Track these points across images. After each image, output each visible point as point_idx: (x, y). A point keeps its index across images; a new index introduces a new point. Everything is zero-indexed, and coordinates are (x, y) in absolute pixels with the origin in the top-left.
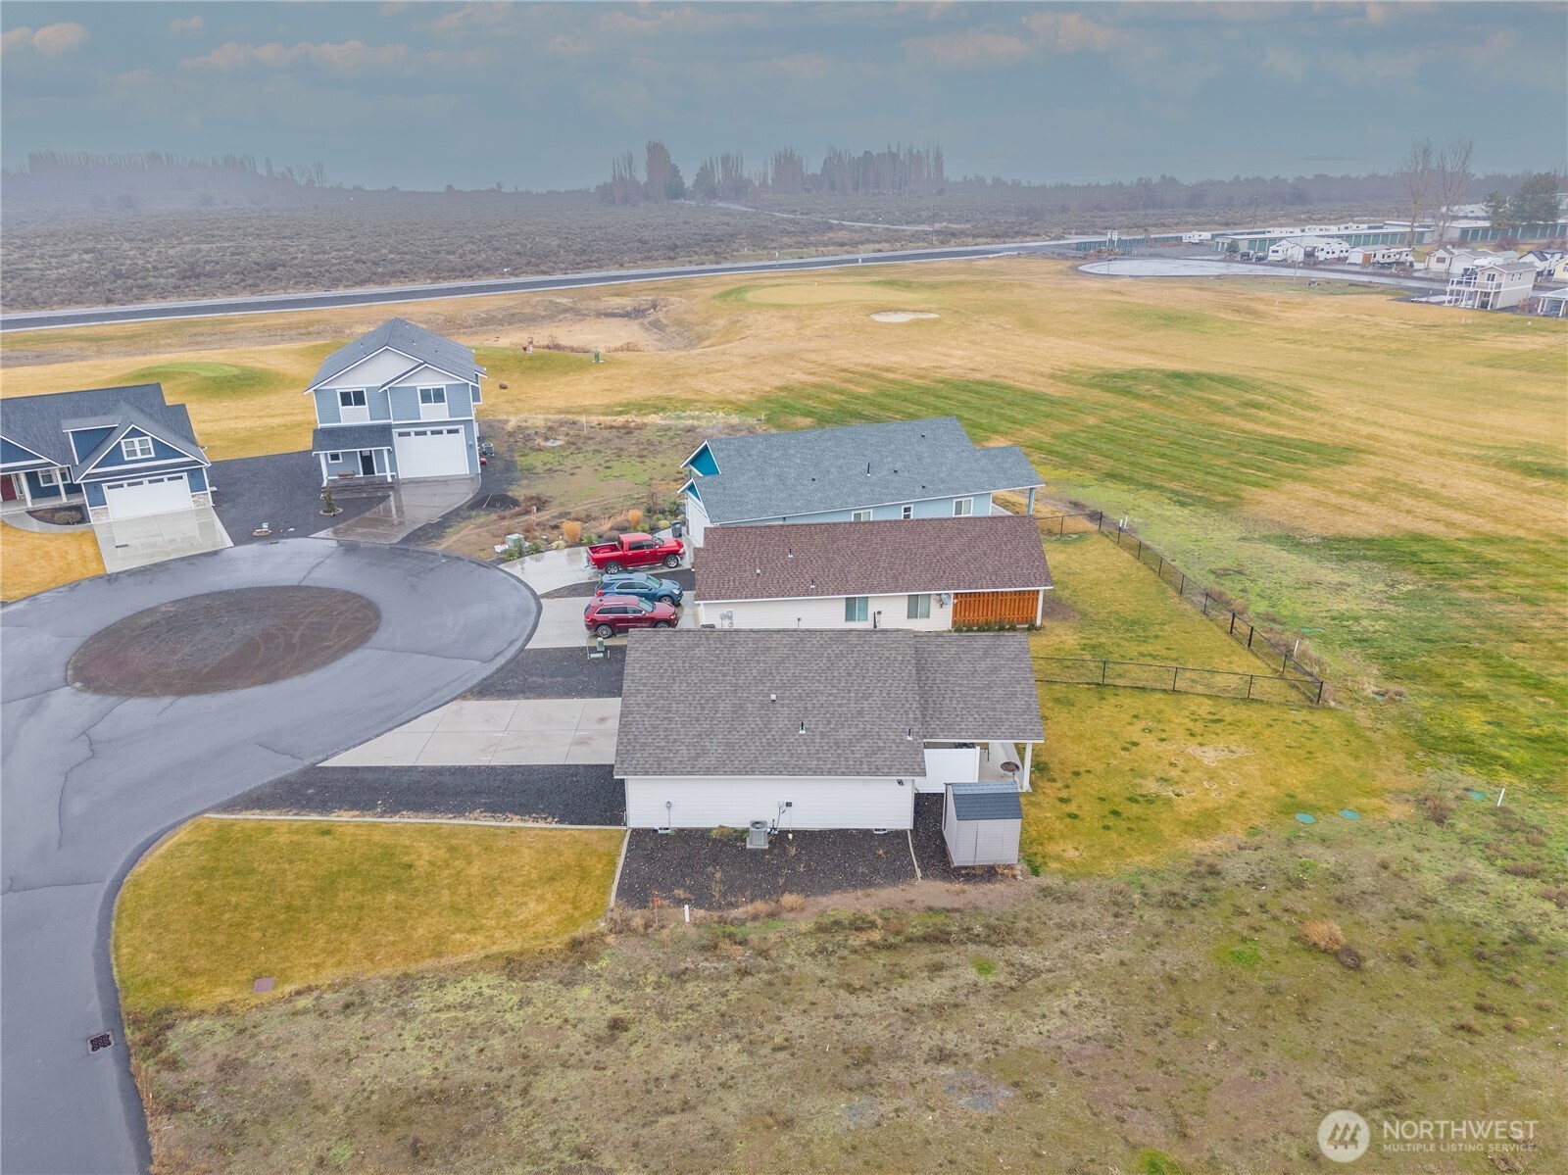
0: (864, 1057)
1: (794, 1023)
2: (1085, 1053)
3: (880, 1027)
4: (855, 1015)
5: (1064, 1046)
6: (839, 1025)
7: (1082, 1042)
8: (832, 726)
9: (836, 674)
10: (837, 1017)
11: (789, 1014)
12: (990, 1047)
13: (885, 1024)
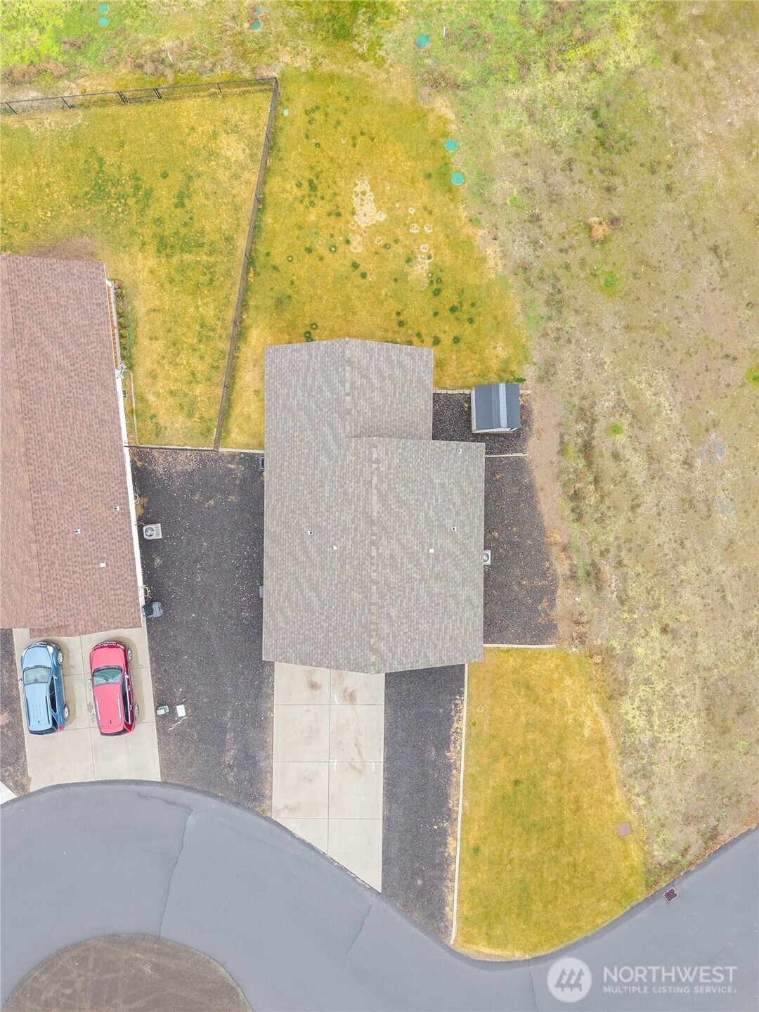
0: (689, 503)
1: (663, 536)
2: (683, 390)
3: (668, 492)
4: (657, 505)
5: (680, 399)
6: (665, 514)
7: (676, 390)
8: (451, 507)
9: (413, 502)
10: (659, 514)
11: (656, 540)
12: (681, 438)
13: (665, 490)
